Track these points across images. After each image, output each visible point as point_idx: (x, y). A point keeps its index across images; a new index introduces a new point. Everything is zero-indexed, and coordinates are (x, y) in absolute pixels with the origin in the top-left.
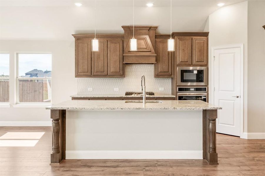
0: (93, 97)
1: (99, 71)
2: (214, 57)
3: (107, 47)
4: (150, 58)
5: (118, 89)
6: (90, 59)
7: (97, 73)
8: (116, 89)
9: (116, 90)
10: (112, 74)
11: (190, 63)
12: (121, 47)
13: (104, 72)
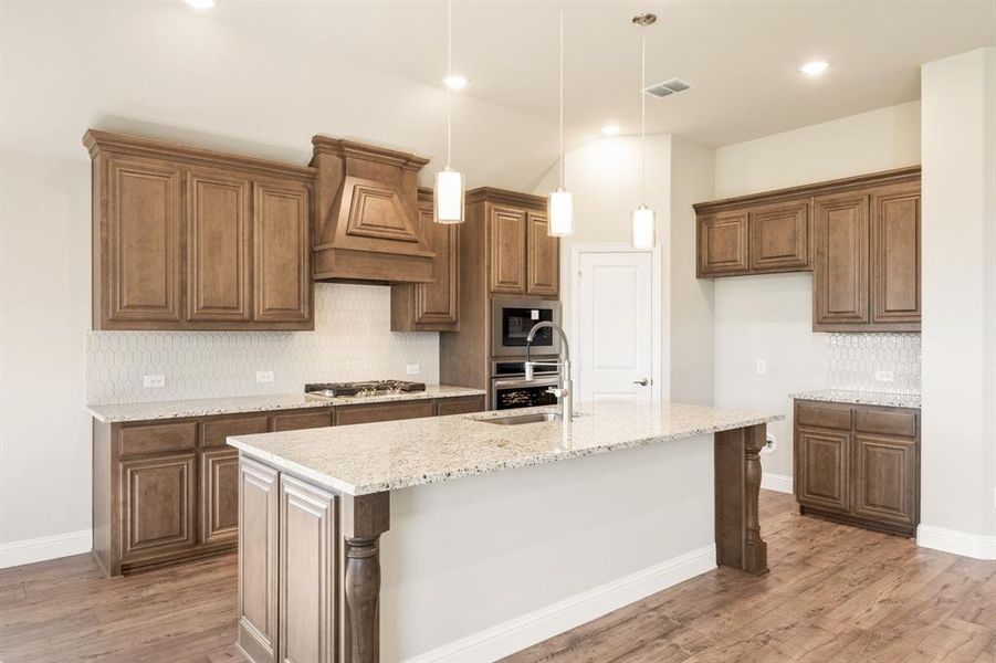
0: (216, 412)
1: (218, 305)
2: (580, 273)
3: (252, 209)
4: (416, 263)
5: (271, 373)
6: (177, 251)
7: (209, 311)
8: (264, 377)
9: (262, 380)
10: (270, 318)
11: (523, 288)
12: (305, 212)
13: (237, 308)
